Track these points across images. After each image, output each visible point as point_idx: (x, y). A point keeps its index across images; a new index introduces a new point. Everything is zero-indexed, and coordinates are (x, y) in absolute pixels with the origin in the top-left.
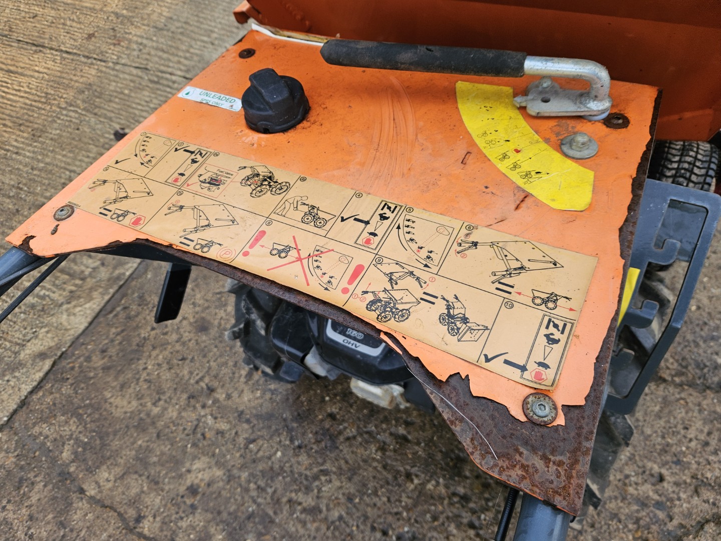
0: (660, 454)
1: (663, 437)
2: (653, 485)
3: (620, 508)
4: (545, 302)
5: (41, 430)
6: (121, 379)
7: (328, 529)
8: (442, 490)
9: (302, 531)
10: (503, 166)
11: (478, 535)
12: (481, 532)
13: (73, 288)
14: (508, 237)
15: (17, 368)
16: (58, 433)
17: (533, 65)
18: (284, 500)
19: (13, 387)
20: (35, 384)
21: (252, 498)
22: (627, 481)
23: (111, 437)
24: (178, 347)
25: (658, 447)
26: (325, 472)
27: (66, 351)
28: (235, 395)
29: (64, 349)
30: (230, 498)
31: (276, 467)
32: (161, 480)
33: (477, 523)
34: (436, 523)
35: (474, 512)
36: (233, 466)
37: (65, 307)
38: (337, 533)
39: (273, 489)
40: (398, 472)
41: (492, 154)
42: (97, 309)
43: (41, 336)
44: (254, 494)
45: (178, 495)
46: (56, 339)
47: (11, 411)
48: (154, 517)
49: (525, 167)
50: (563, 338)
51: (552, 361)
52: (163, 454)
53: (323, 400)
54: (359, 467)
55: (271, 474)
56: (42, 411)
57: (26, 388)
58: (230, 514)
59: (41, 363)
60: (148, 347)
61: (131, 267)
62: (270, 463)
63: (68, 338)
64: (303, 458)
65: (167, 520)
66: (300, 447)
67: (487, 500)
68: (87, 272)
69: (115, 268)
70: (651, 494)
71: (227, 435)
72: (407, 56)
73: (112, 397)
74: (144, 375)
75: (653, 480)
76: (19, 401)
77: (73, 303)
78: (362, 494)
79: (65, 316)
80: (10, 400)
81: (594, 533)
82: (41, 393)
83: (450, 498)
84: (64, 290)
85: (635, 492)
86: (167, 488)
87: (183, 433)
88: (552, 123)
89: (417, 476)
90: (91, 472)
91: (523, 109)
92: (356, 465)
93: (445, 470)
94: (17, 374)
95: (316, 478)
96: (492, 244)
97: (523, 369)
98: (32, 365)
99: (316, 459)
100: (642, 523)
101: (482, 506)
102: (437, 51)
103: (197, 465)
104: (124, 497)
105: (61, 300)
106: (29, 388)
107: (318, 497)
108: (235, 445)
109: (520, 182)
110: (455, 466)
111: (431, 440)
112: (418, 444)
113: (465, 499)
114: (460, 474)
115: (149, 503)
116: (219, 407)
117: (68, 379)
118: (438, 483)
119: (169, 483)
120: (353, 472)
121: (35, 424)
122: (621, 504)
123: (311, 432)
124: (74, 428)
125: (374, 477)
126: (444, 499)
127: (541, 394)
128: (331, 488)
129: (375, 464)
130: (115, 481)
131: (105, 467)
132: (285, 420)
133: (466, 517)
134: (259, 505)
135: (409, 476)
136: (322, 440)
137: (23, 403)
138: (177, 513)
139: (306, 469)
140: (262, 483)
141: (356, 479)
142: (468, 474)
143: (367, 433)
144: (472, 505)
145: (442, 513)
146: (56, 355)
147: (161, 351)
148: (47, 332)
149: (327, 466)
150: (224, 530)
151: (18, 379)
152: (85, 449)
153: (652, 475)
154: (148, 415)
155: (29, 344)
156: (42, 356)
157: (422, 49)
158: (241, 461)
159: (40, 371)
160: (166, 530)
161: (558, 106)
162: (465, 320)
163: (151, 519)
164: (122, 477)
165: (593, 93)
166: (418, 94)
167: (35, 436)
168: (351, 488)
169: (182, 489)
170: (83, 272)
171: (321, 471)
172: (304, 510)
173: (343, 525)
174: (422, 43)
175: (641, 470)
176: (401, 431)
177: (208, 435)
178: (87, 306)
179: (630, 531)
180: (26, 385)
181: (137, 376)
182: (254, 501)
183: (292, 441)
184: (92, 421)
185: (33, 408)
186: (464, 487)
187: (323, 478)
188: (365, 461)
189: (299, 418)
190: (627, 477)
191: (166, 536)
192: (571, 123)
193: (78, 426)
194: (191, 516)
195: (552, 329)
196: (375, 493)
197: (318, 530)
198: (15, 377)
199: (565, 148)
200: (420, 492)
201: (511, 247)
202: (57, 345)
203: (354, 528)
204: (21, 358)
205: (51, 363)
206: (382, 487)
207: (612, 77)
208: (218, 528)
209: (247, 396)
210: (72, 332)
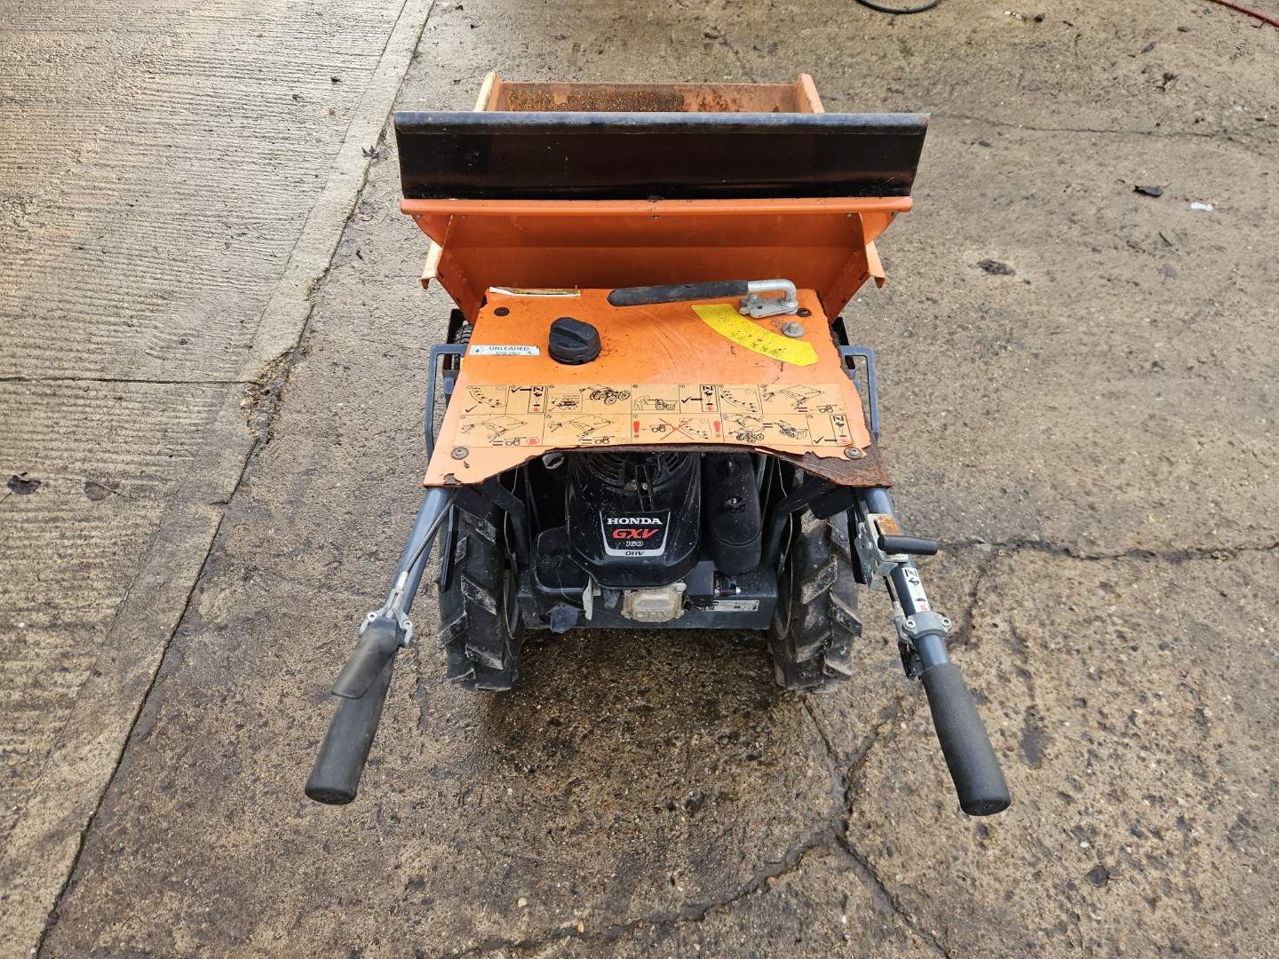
0: (875, 622)
1: (872, 607)
2: (882, 649)
3: (866, 680)
4: (826, 410)
5: (113, 934)
6: (222, 810)
7: (609, 836)
8: (709, 739)
9: (580, 855)
10: (758, 350)
11: (760, 763)
12: (762, 759)
13: (58, 724)
14: (787, 386)
15: (14, 872)
16: (149, 924)
17: (754, 286)
18: (543, 834)
19: (21, 903)
20: (63, 880)
21: (500, 852)
22: (861, 655)
23: (250, 886)
24: (295, 733)
25: (872, 616)
26: (576, 783)
27: (95, 814)
28: (415, 754)
29: (91, 813)
30: (472, 868)
31: (514, 806)
32: (362, 897)
33: (755, 753)
34: (717, 773)
35: (747, 744)
36: (457, 831)
37: (57, 755)
38: (621, 836)
39: (522, 830)
40: (656, 744)
41: (747, 344)
42: (123, 737)
43: (33, 812)
44: (502, 847)
45: (397, 901)
46: (67, 804)
47: (38, 934)
48: (377, 942)
49: (771, 348)
50: (845, 422)
51: (846, 432)
52: (346, 866)
53: (535, 711)
54: (612, 760)
55: (512, 816)
56: (100, 910)
57: (49, 895)
58: (480, 884)
59: (58, 848)
60: (245, 753)
61: (154, 661)
62: (503, 806)
63: (91, 795)
64: (542, 780)
65: (397, 935)
66: (532, 771)
67: (754, 728)
68: (73, 693)
69: (123, 671)
70: (883, 657)
71: (430, 803)
72: (674, 293)
73: (219, 837)
74: (259, 787)
75: (880, 645)
76: (46, 916)
77: (70, 745)
78: (628, 784)
79: (65, 768)
80: (27, 922)
81: (856, 711)
82: (81, 889)
83: (719, 744)
84: (42, 732)
85: (871, 662)
86: (376, 901)
87: (363, 829)
88: (769, 321)
89: (677, 738)
90: (243, 942)
91: (748, 315)
92: (608, 758)
93: (702, 719)
94: (18, 881)
95: (568, 792)
96: (781, 391)
97: (836, 441)
98: (42, 856)
99: (558, 775)
100: (888, 684)
101: (751, 735)
102: (693, 287)
103: (405, 855)
104: (315, 944)
105: (43, 747)
106: (56, 891)
107: (581, 812)
108: (446, 809)
109: (774, 357)
110: (709, 711)
111: (674, 697)
112: (663, 707)
113: (733, 736)
114: (718, 717)
115: (359, 931)
116: (399, 777)
117: (123, 849)
118: (701, 734)
119: (376, 894)
120: (607, 768)
121: (96, 933)
122: (865, 677)
123: (538, 750)
124: (176, 905)
125: (633, 761)
126: (713, 747)
127: (849, 446)
128: (590, 795)
129: (628, 748)
130: (289, 934)
131: (262, 925)
132: (498, 752)
133: (744, 753)
134: (513, 856)
135: (669, 742)
136: (555, 753)
137: (54, 918)
138: (407, 921)
139: (552, 790)
140: (505, 831)
141: (614, 772)
142: (725, 713)
143: (603, 721)
144: (742, 739)
145: (718, 760)
146: (82, 826)
147: (271, 749)
148: (44, 802)
149: (575, 775)
150: (483, 904)
151: (26, 887)
152: (212, 922)
153: (878, 642)
154: (297, 832)
155: (17, 830)
156: (56, 836)
157: (683, 287)
158: (464, 821)
159: (63, 857)
160: (404, 946)
161: (769, 309)
162: (793, 430)
163: (374, 947)
164: (298, 923)
165: (788, 298)
166: (672, 318)
167: (106, 949)
168: (613, 784)
169: (399, 891)
170: (63, 695)
171: (570, 783)
172: (572, 832)
173: (625, 824)
174: (681, 284)
175: (867, 642)
176: (640, 702)
177: (402, 814)
178: (101, 739)
179: (882, 696)
180: (47, 888)
181: (249, 795)
182: (506, 855)
183: (518, 769)
184: (202, 883)
185: (79, 915)
186: (728, 726)
187: (577, 790)
188: (614, 750)
189: (515, 741)
190: (859, 652)
191: (407, 953)
192: (780, 318)
193: (181, 900)
194: (430, 912)
195: (837, 421)
196: (643, 776)
197: (598, 843)
198: (16, 887)
199: (786, 333)
200: (688, 752)
201: (792, 390)
202: (74, 811)
203: (637, 821)
204: (14, 856)
205: (79, 839)
206: (646, 766)
207: (797, 288)
208: (473, 906)
209: (432, 749)
210: (94, 783)
